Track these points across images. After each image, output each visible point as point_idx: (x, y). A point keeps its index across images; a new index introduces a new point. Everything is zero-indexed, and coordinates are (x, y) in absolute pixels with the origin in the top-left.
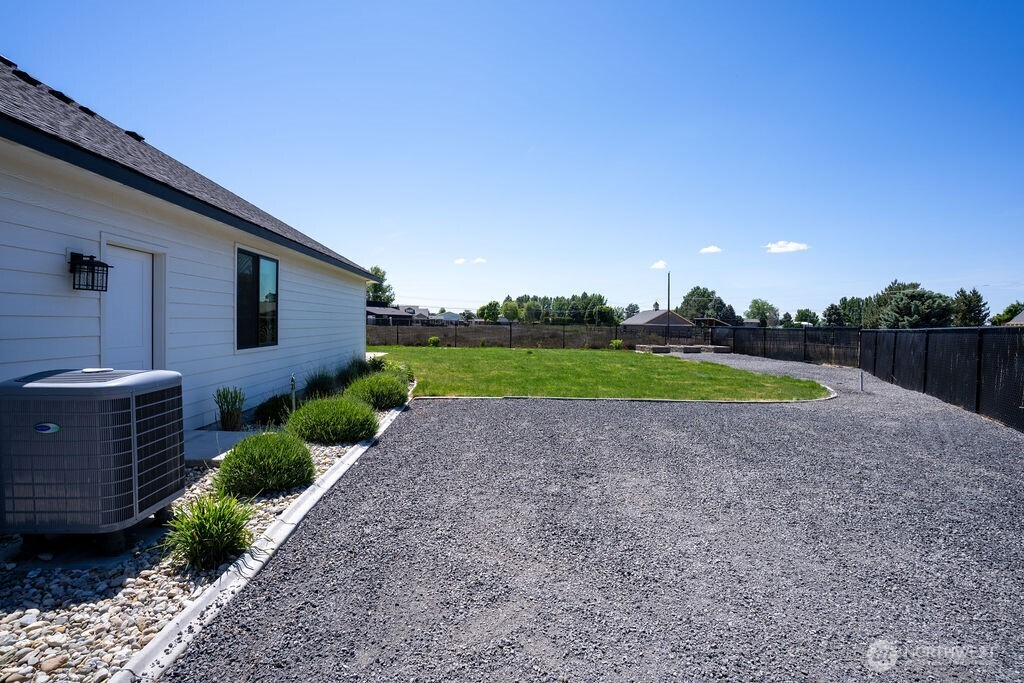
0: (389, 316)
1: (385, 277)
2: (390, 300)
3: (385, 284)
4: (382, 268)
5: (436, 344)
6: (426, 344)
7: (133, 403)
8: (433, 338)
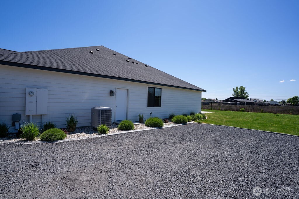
0: (245, 102)
1: (245, 89)
2: (247, 97)
3: (245, 92)
4: (244, 87)
5: (243, 111)
6: (240, 111)
7: (100, 111)
8: (242, 109)
